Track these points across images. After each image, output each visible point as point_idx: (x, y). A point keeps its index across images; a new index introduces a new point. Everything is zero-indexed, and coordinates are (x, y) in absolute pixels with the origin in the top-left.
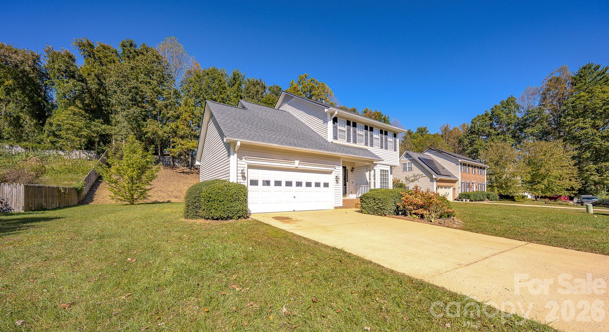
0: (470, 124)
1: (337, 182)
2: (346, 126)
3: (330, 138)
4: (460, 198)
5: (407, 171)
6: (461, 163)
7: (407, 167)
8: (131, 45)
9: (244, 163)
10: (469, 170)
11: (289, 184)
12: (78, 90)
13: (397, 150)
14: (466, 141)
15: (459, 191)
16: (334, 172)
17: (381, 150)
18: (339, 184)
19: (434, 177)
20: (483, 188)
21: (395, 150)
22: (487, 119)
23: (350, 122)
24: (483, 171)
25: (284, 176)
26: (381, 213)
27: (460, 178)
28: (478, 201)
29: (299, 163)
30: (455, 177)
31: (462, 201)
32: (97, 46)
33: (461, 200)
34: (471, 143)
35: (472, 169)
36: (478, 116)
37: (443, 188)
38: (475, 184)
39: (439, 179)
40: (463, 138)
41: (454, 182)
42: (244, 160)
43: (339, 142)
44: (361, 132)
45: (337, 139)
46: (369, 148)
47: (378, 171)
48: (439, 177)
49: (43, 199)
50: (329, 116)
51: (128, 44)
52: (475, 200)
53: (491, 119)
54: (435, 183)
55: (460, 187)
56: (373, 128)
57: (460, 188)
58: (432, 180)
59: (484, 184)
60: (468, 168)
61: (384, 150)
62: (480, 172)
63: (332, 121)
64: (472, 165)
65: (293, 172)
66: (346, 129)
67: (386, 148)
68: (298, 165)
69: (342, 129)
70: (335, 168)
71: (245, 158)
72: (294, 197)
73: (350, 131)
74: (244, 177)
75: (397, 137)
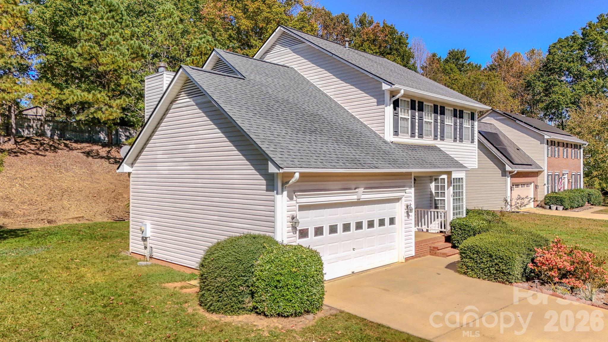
0: (544, 55)
1: (408, 215)
2: (410, 111)
3: (389, 136)
4: (546, 204)
6: (547, 141)
9: (295, 203)
10: (558, 151)
13: (475, 141)
14: (539, 87)
15: (544, 192)
16: (404, 199)
17: (455, 144)
18: (410, 218)
19: (508, 168)
20: (578, 180)
21: (473, 142)
22: (576, 47)
23: (415, 101)
24: (578, 151)
26: (503, 279)
27: (545, 168)
28: (576, 208)
29: (363, 192)
30: (538, 167)
31: (550, 208)
33: (548, 207)
34: (547, 91)
35: (563, 150)
36: (560, 41)
37: (520, 186)
38: (566, 176)
39: (516, 172)
40: (534, 80)
41: (536, 174)
43: (401, 139)
44: (428, 118)
45: (398, 135)
46: (438, 143)
48: (516, 169)
50: (387, 96)
52: (571, 207)
53: (582, 48)
54: (509, 179)
55: (546, 183)
56: (444, 108)
57: (546, 186)
58: (504, 173)
59: (580, 175)
60: (557, 149)
61: (458, 143)
62: (575, 153)
63: (392, 105)
64: (563, 143)
65: (351, 206)
66: (409, 116)
67: (461, 139)
68: (361, 195)
69: (406, 116)
70: (405, 192)
71: (297, 195)
72: (354, 249)
73: (415, 119)
74: (294, 228)
75: (475, 118)
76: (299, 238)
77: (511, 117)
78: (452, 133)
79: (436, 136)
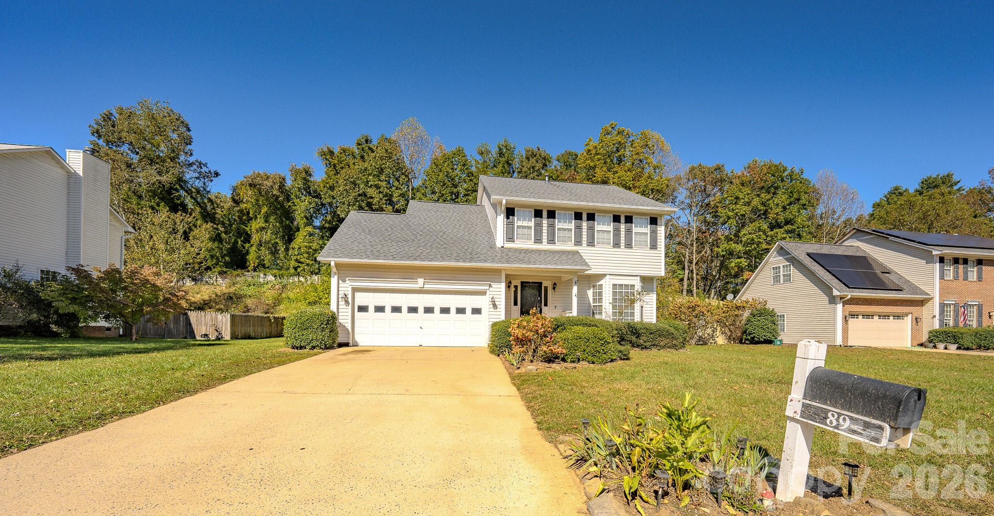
1: (495, 306)
2: (533, 219)
3: (499, 241)
4: (930, 342)
5: (782, 282)
6: (941, 258)
7: (781, 273)
8: (367, 141)
9: (348, 285)
11: (413, 310)
12: (313, 208)
13: (658, 246)
15: (933, 326)
16: (488, 292)
17: (615, 250)
18: (498, 310)
19: (836, 293)
21: (654, 246)
23: (541, 211)
25: (404, 300)
27: (937, 295)
29: (424, 282)
30: (915, 289)
31: (935, 347)
32: (337, 151)
33: (932, 345)
37: (876, 317)
39: (849, 296)
41: (921, 303)
42: (348, 282)
43: (518, 244)
44: (565, 225)
45: (514, 242)
46: (583, 249)
47: (607, 286)
48: (850, 294)
49: (251, 328)
50: (498, 209)
51: (363, 141)
54: (844, 306)
55: (937, 314)
56: (594, 214)
57: (938, 318)
58: (833, 300)
61: (621, 249)
65: (420, 294)
66: (532, 224)
67: (629, 245)
68: (424, 285)
69: (525, 224)
70: (490, 286)
71: (349, 280)
72: (421, 328)
73: (542, 226)
74: (347, 302)
75: (658, 223)
76: (358, 311)
77: (883, 233)
78: (610, 239)
79: (578, 242)
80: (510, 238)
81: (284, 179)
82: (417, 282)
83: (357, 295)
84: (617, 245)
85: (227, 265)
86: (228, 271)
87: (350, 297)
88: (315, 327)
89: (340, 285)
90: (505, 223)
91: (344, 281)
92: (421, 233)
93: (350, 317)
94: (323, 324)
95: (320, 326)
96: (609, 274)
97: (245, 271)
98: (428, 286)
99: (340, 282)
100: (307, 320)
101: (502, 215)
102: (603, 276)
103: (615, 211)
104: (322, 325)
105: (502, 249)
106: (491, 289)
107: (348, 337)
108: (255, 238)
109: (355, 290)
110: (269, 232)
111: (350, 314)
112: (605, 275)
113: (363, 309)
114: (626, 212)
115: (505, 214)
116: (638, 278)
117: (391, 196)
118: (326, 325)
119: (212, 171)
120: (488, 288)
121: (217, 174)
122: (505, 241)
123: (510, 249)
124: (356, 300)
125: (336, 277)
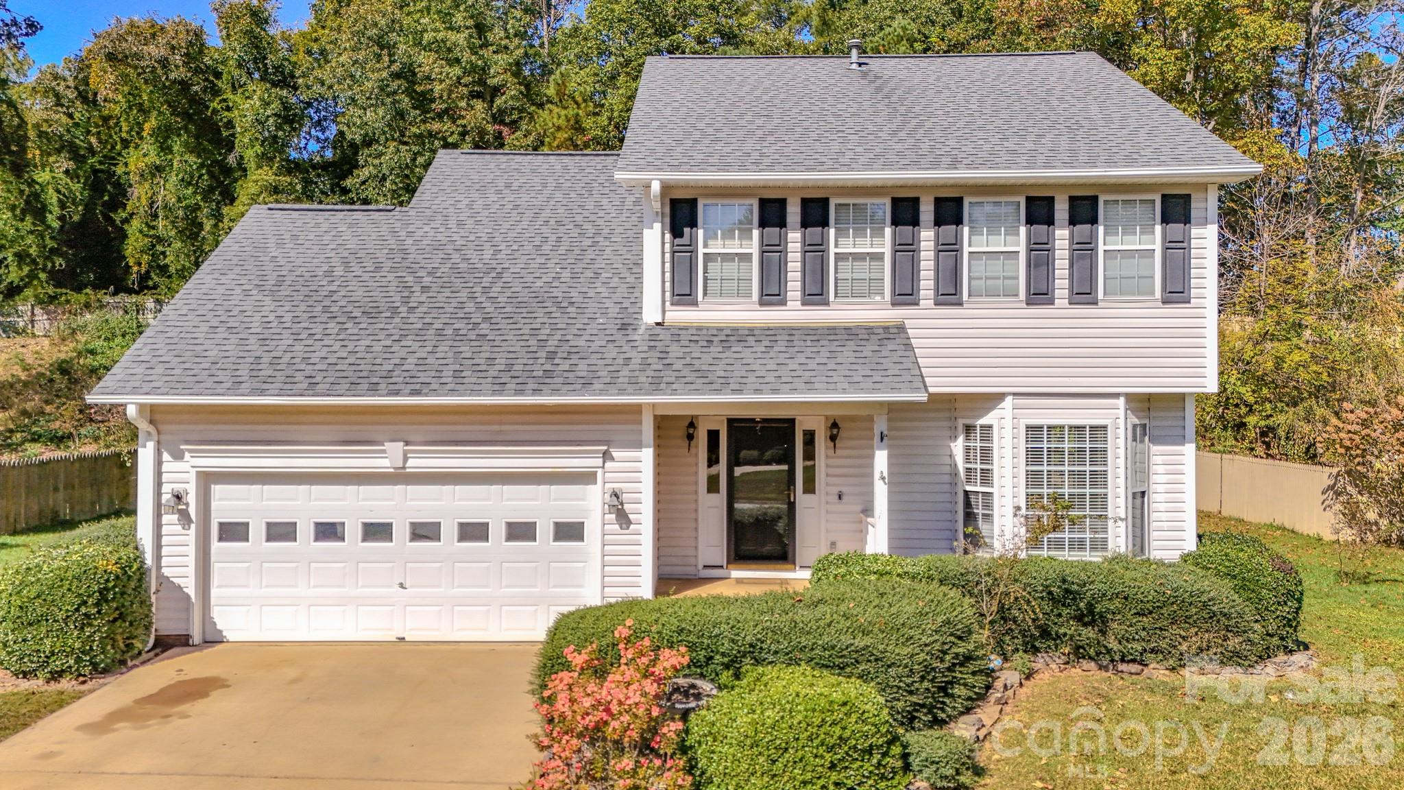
1: (623, 516)
2: (756, 231)
9: (187, 466)
11: (377, 531)
16: (601, 475)
17: (1036, 311)
18: (631, 527)
21: (1178, 298)
25: (351, 504)
29: (405, 451)
42: (186, 456)
43: (707, 312)
44: (861, 242)
45: (695, 304)
46: (925, 315)
47: (1009, 431)
56: (959, 203)
61: (1058, 309)
65: (395, 484)
66: (753, 246)
67: (1084, 294)
68: (406, 459)
69: (734, 247)
70: (607, 456)
71: (190, 451)
72: (402, 586)
73: (784, 252)
74: (185, 517)
75: (1193, 214)
76: (221, 539)
78: (1017, 278)
79: (905, 295)
80: (683, 294)
81: (198, 34)
82: (384, 451)
83: (217, 490)
84: (1040, 295)
85: (59, 279)
86: (61, 294)
87: (191, 499)
88: (61, 615)
89: (165, 467)
90: (667, 246)
91: (178, 456)
92: (427, 280)
93: (191, 561)
94: (85, 603)
95: (77, 610)
96: (1014, 394)
97: (106, 294)
98: (417, 463)
99: (166, 456)
100: (38, 596)
101: (657, 226)
102: (992, 400)
103: (1031, 185)
104: (83, 610)
105: (658, 330)
106: (609, 465)
107: (188, 619)
108: (139, 194)
109: (207, 479)
110: (173, 179)
111: (191, 550)
112: (1001, 397)
113: (234, 532)
114: (1073, 186)
115: (668, 220)
116: (1122, 400)
117: (484, 70)
118: (97, 604)
119: (20, 19)
120: (599, 462)
121: (33, 27)
122: (668, 304)
123: (678, 332)
124: (214, 505)
125: (151, 445)
